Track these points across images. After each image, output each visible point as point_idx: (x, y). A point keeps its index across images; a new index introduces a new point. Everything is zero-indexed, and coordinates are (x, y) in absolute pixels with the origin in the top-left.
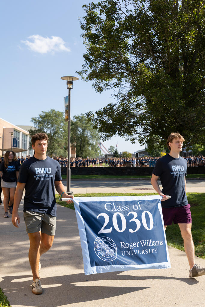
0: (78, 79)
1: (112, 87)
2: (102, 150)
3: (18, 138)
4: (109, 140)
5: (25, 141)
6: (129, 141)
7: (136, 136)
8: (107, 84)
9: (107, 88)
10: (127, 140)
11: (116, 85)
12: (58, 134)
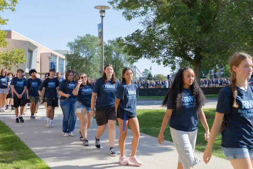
0: (110, 8)
1: (139, 15)
2: (136, 74)
3: (54, 62)
4: (137, 62)
5: (62, 65)
6: (155, 63)
7: (161, 58)
8: (135, 13)
9: (135, 16)
10: (153, 62)
11: (143, 13)
12: (94, 58)
